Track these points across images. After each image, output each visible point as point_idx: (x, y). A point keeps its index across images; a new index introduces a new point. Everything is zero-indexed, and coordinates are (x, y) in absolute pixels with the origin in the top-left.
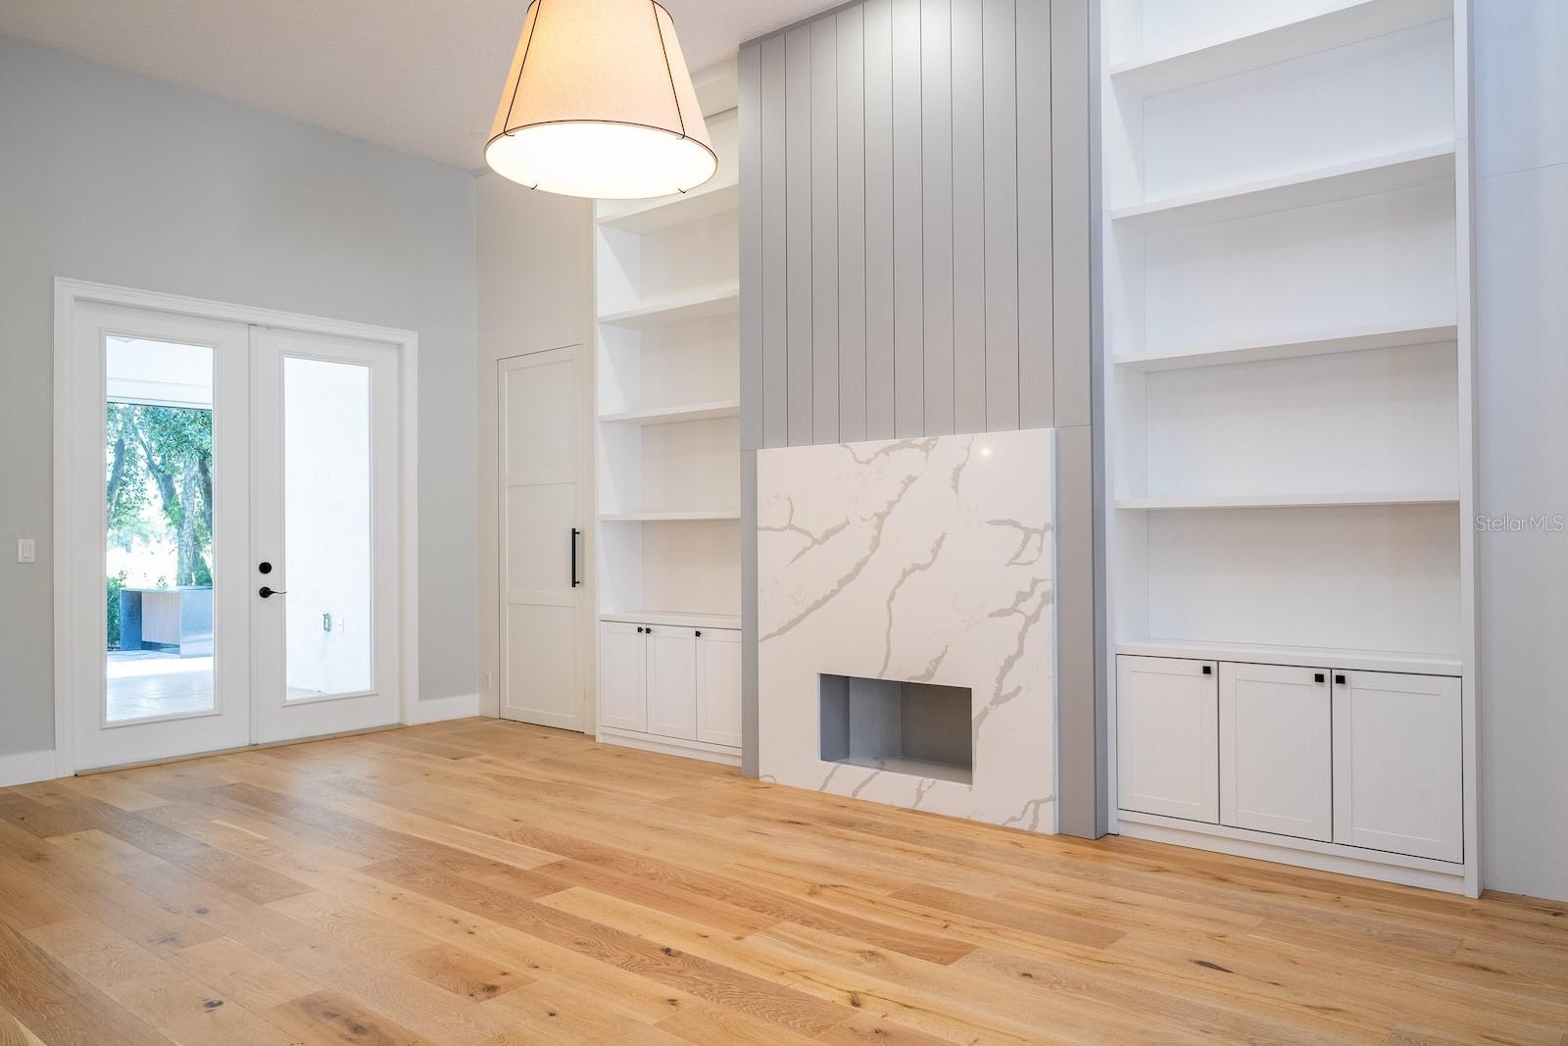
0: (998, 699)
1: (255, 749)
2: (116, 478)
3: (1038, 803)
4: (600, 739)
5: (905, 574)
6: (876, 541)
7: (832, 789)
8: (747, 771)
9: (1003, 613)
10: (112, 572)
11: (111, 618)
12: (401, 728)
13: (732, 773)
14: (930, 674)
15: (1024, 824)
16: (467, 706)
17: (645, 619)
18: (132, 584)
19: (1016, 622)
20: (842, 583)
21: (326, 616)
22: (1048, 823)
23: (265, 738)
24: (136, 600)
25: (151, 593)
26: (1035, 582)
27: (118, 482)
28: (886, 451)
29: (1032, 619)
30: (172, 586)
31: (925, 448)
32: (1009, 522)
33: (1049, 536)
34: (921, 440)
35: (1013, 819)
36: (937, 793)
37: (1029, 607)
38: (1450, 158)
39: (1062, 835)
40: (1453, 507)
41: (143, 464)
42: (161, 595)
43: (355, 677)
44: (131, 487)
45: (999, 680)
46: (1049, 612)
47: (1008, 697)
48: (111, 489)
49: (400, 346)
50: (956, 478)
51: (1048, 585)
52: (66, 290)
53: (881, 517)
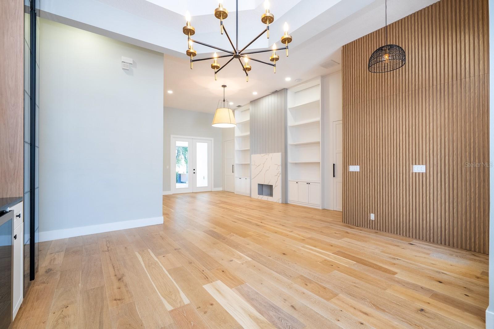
0: (275, 187)
1: (193, 193)
2: (177, 155)
3: (279, 199)
4: (235, 193)
5: (266, 171)
6: (263, 166)
7: (259, 198)
8: (250, 197)
9: (276, 176)
10: (177, 171)
11: (177, 178)
12: (211, 191)
13: (249, 197)
14: (269, 183)
15: (278, 202)
16: (220, 189)
17: (240, 177)
18: (179, 173)
19: (277, 176)
20: (260, 172)
21: (204, 177)
22: (280, 202)
23: (194, 192)
24: (180, 175)
25: (182, 174)
26: (279, 172)
27: (178, 156)
28: (264, 155)
29: (279, 176)
30: (185, 173)
31: (268, 155)
32: (276, 164)
33: (281, 166)
34: (268, 154)
35: (277, 201)
36: (270, 199)
37: (278, 175)
38: (319, 121)
39: (282, 203)
40: (319, 163)
41: (181, 153)
42: (184, 174)
43: (206, 184)
44: (180, 157)
45: (276, 184)
46: (281, 176)
47: (277, 186)
48: (177, 156)
49: (211, 140)
50: (271, 158)
51: (280, 172)
52: (172, 136)
53: (264, 164)
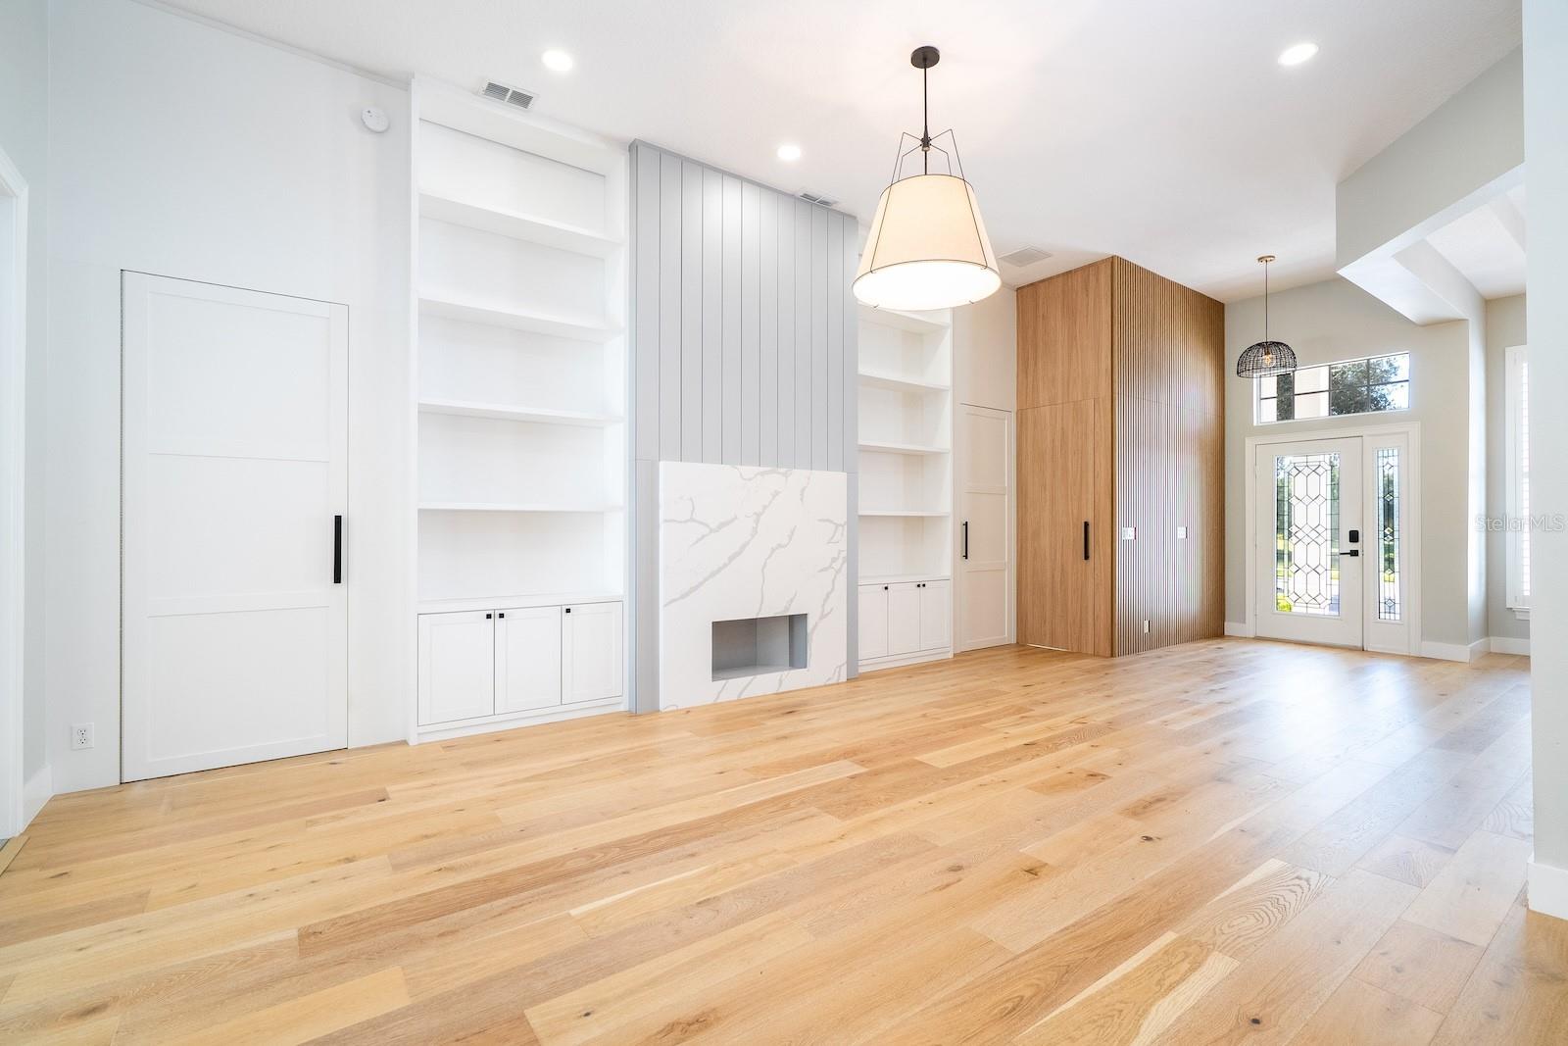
5: (773, 550)
6: (755, 530)
7: (724, 699)
9: (826, 568)
14: (787, 609)
15: (834, 681)
19: (831, 573)
20: (731, 559)
22: (841, 677)
26: (839, 552)
29: (838, 571)
31: (785, 474)
32: (828, 520)
33: (846, 528)
35: (828, 680)
37: (836, 566)
45: (820, 607)
46: (845, 568)
47: (825, 615)
50: (802, 494)
51: (844, 555)
53: (758, 515)
